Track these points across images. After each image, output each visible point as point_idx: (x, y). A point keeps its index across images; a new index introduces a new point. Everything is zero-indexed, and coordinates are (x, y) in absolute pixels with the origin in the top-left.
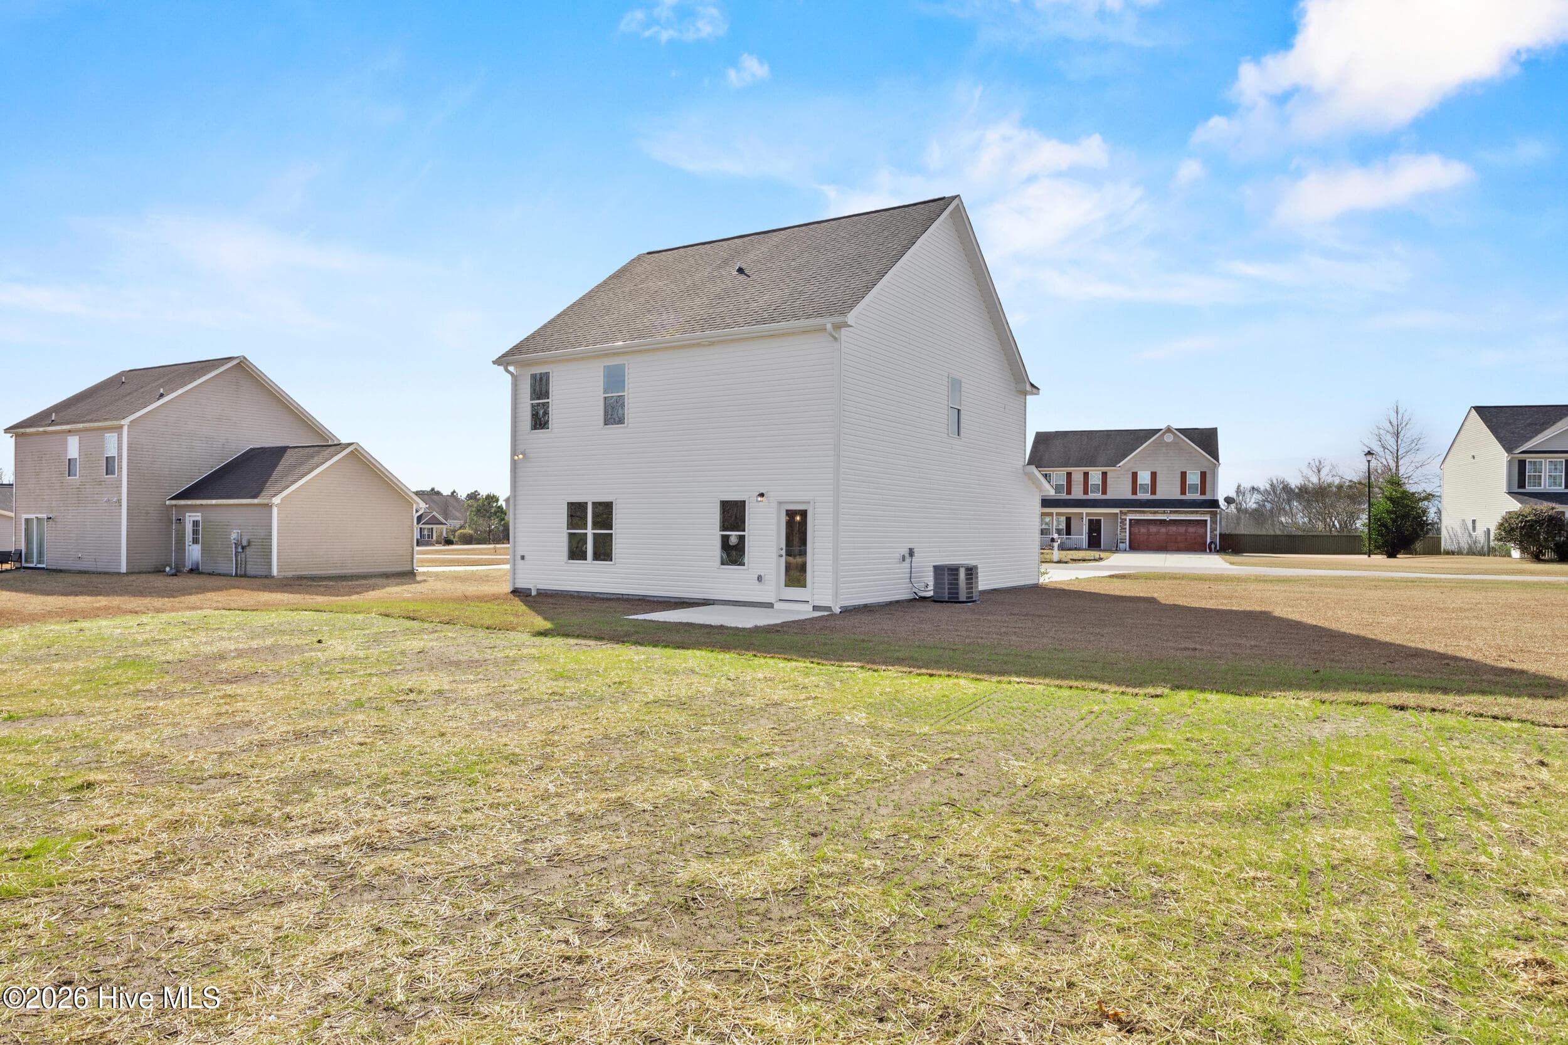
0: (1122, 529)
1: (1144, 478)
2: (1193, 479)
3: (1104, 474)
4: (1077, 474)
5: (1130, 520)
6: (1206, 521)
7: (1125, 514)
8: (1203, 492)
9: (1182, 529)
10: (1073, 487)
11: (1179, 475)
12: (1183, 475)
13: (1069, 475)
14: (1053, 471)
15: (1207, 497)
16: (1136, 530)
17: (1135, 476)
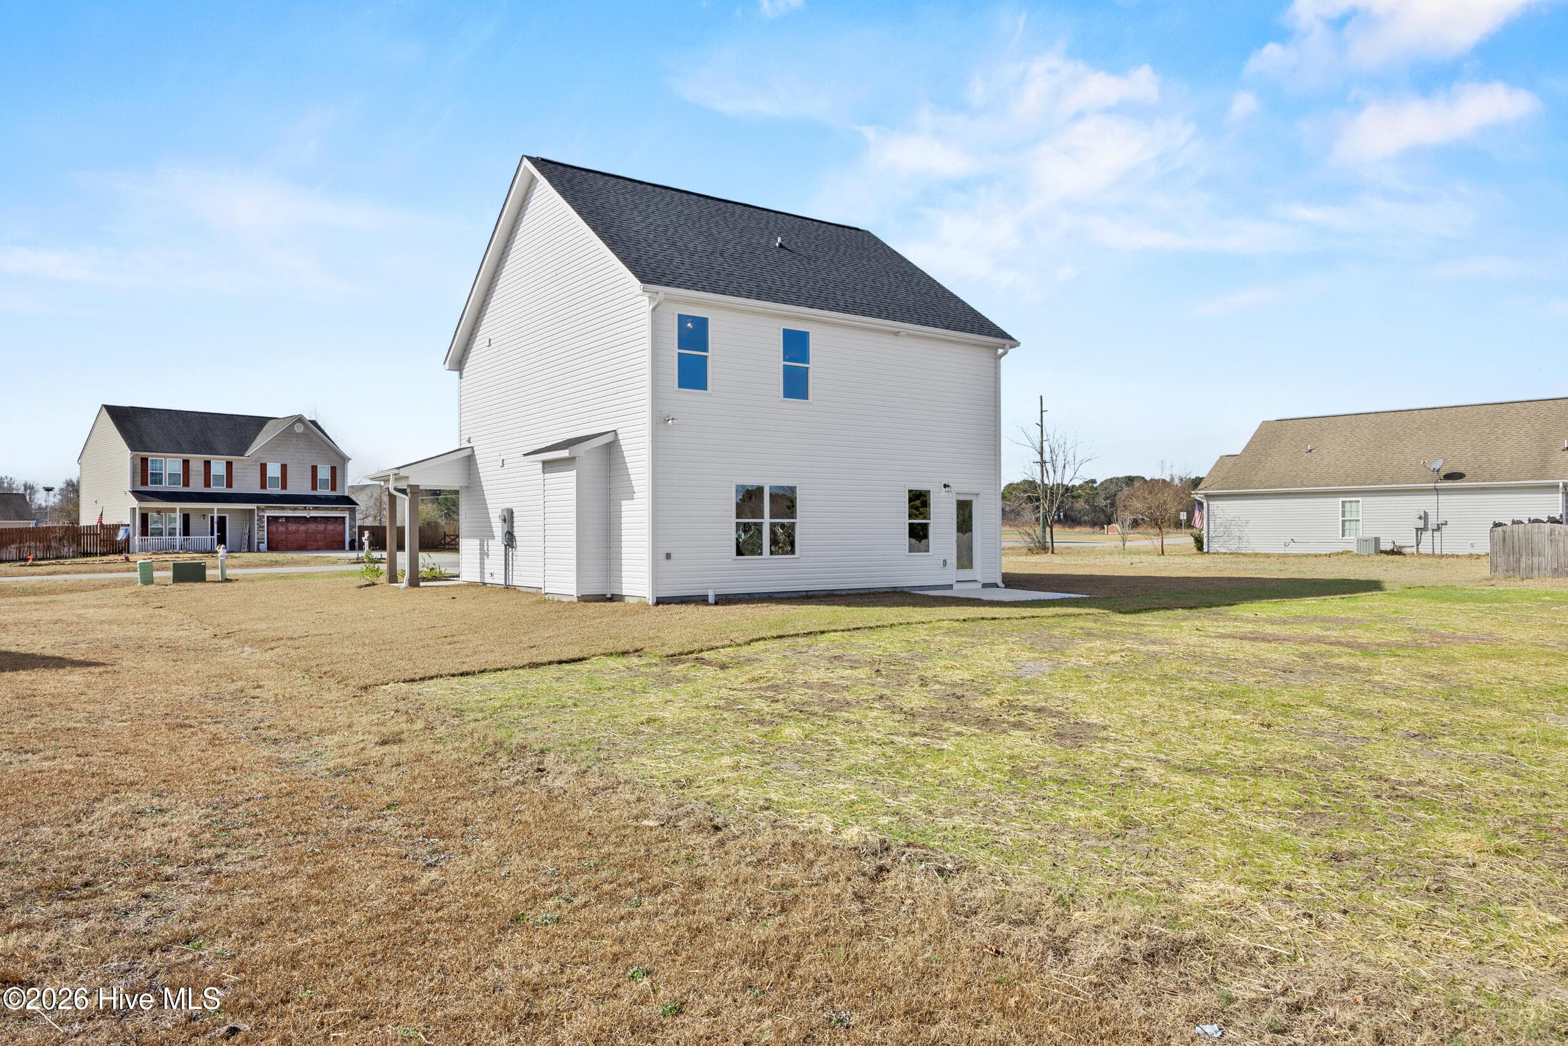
0: (260, 527)
1: (274, 471)
2: (324, 473)
3: (229, 464)
4: (197, 462)
5: (268, 517)
6: (344, 518)
7: (263, 510)
8: (334, 488)
9: (321, 527)
10: (191, 477)
11: (310, 469)
12: (314, 469)
13: (186, 463)
14: (166, 457)
15: (338, 493)
16: (273, 528)
17: (263, 467)
